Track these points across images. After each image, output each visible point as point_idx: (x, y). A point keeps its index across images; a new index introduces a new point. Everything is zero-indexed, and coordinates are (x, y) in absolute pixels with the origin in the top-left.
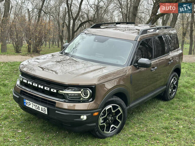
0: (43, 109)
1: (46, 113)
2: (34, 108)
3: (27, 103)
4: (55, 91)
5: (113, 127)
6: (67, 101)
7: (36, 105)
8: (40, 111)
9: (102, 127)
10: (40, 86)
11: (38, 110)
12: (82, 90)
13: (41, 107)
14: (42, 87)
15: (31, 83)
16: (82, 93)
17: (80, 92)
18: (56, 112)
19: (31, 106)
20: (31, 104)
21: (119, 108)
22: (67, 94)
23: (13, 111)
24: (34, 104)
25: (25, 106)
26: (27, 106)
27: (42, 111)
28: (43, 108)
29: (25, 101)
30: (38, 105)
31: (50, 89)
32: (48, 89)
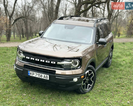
0: (45, 77)
1: (48, 79)
2: (37, 76)
3: (31, 74)
4: (55, 63)
5: (89, 86)
6: (63, 69)
7: (39, 74)
8: (43, 78)
9: (84, 86)
10: (41, 61)
11: (41, 77)
12: (73, 61)
13: (43, 75)
14: (44, 61)
15: (33, 59)
16: (72, 63)
17: (71, 63)
18: (56, 77)
19: (34, 76)
20: (35, 74)
21: (92, 73)
22: (63, 64)
23: (9, 82)
24: (37, 73)
25: (29, 76)
26: (31, 75)
27: (44, 78)
28: (45, 75)
29: (29, 72)
30: (41, 74)
31: (50, 62)
32: (49, 62)
